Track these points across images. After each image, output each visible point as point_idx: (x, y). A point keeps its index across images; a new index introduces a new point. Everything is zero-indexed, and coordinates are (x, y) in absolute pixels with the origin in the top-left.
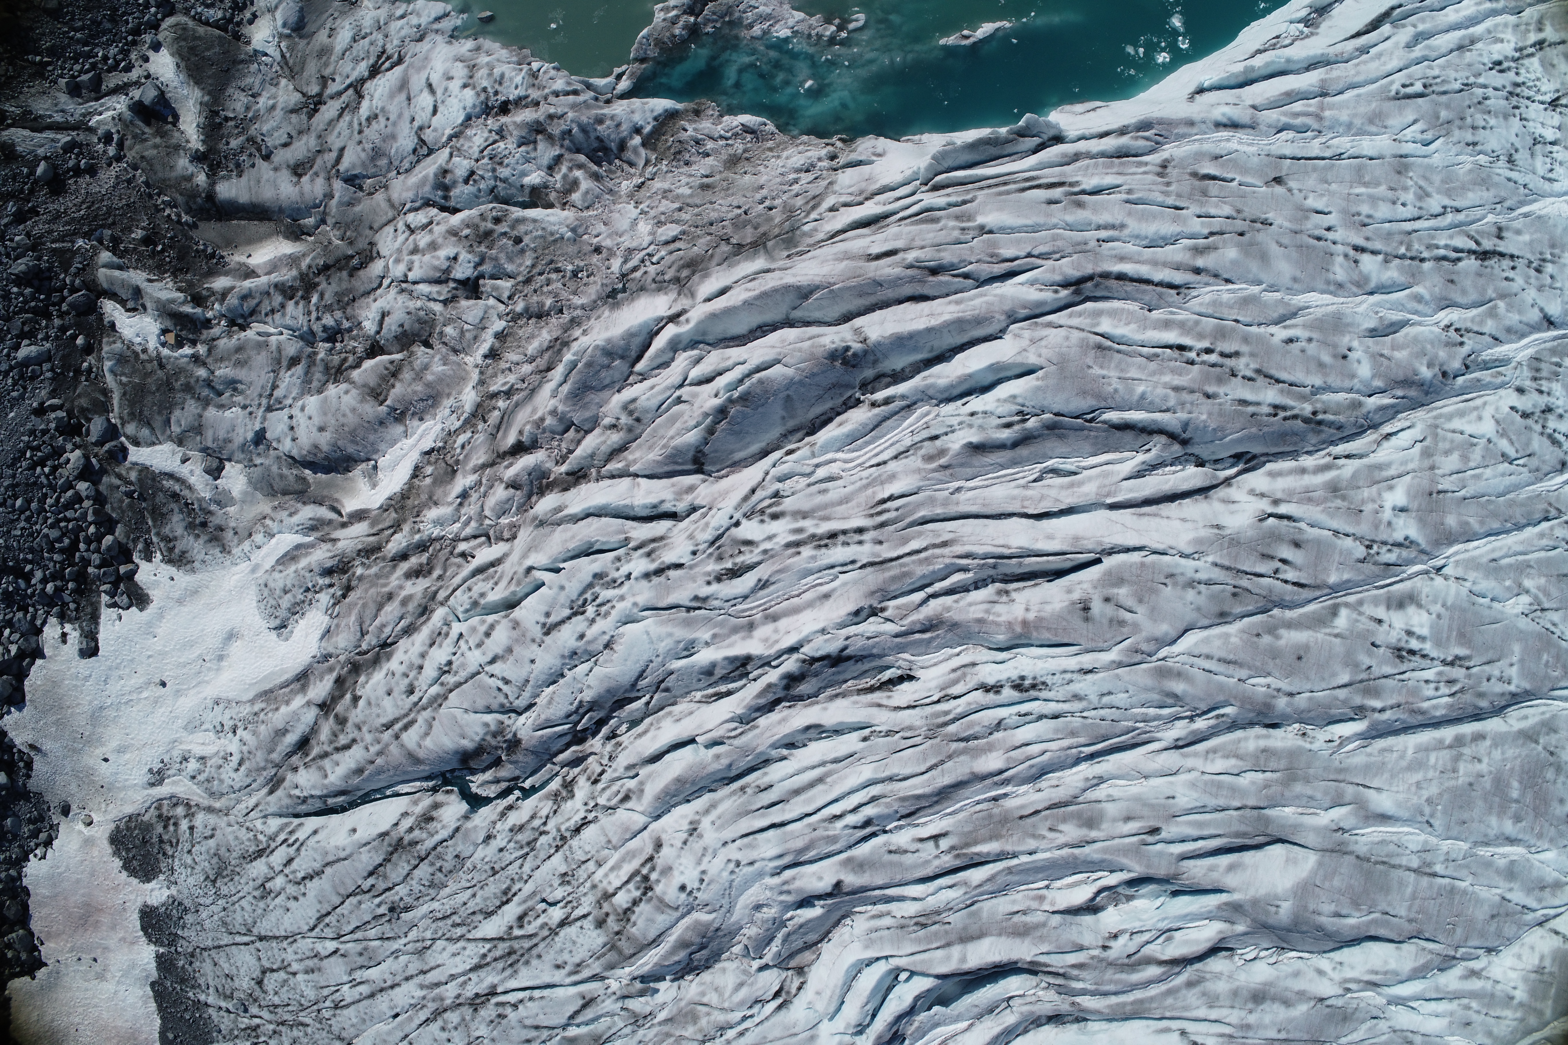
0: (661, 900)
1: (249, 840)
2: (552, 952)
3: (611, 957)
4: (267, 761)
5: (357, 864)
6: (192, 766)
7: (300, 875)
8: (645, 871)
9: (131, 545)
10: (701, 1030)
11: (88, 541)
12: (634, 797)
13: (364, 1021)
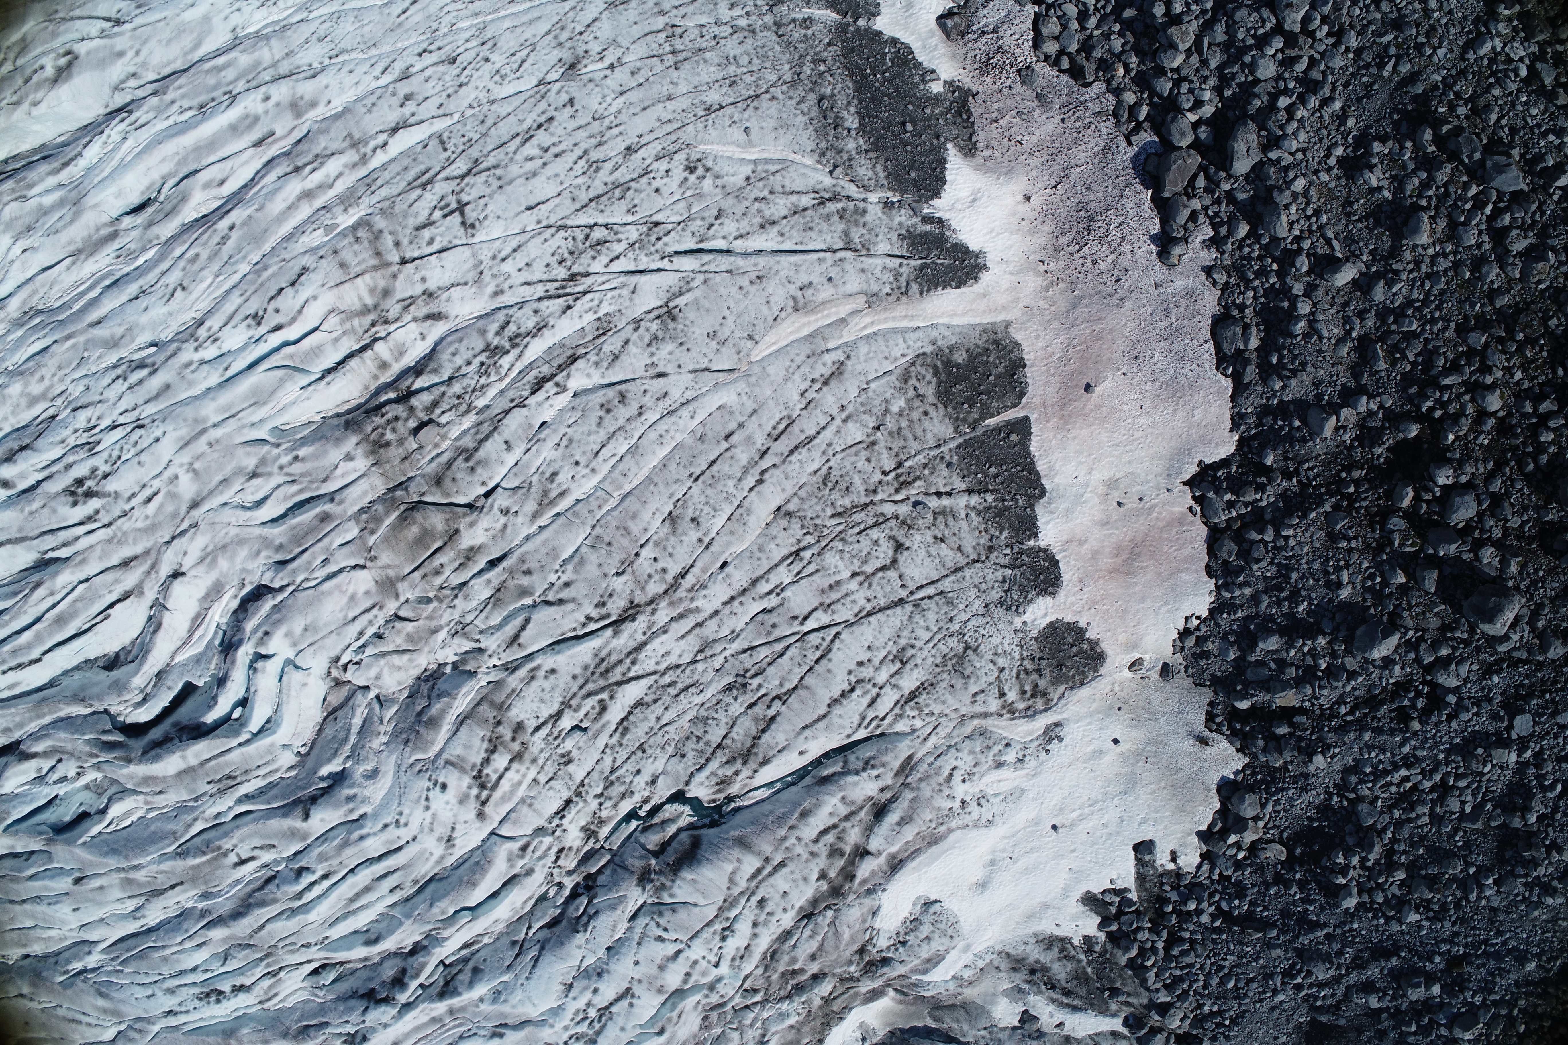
0: (463, 770)
1: (927, 706)
2: (562, 686)
3: (499, 697)
4: (918, 789)
5: (787, 727)
6: (1010, 756)
7: (858, 692)
8: (485, 794)
9: (1109, 946)
10: (399, 632)
11: (1154, 950)
12: (516, 852)
13: (760, 550)
